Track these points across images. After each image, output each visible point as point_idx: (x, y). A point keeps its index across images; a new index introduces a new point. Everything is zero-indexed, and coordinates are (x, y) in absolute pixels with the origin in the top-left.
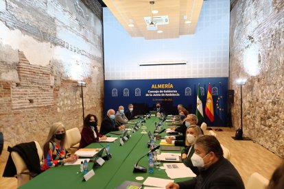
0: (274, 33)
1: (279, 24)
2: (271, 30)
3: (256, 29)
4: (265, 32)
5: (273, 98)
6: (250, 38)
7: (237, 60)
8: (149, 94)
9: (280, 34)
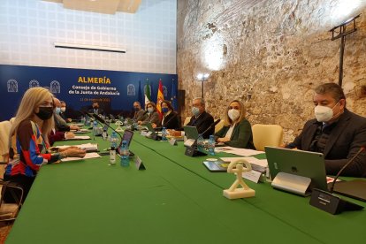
0: (246, 19)
1: (254, 10)
2: (242, 17)
3: (220, 15)
4: (234, 19)
5: (243, 93)
6: (211, 26)
7: (190, 54)
8: (74, 90)
9: (255, 21)
